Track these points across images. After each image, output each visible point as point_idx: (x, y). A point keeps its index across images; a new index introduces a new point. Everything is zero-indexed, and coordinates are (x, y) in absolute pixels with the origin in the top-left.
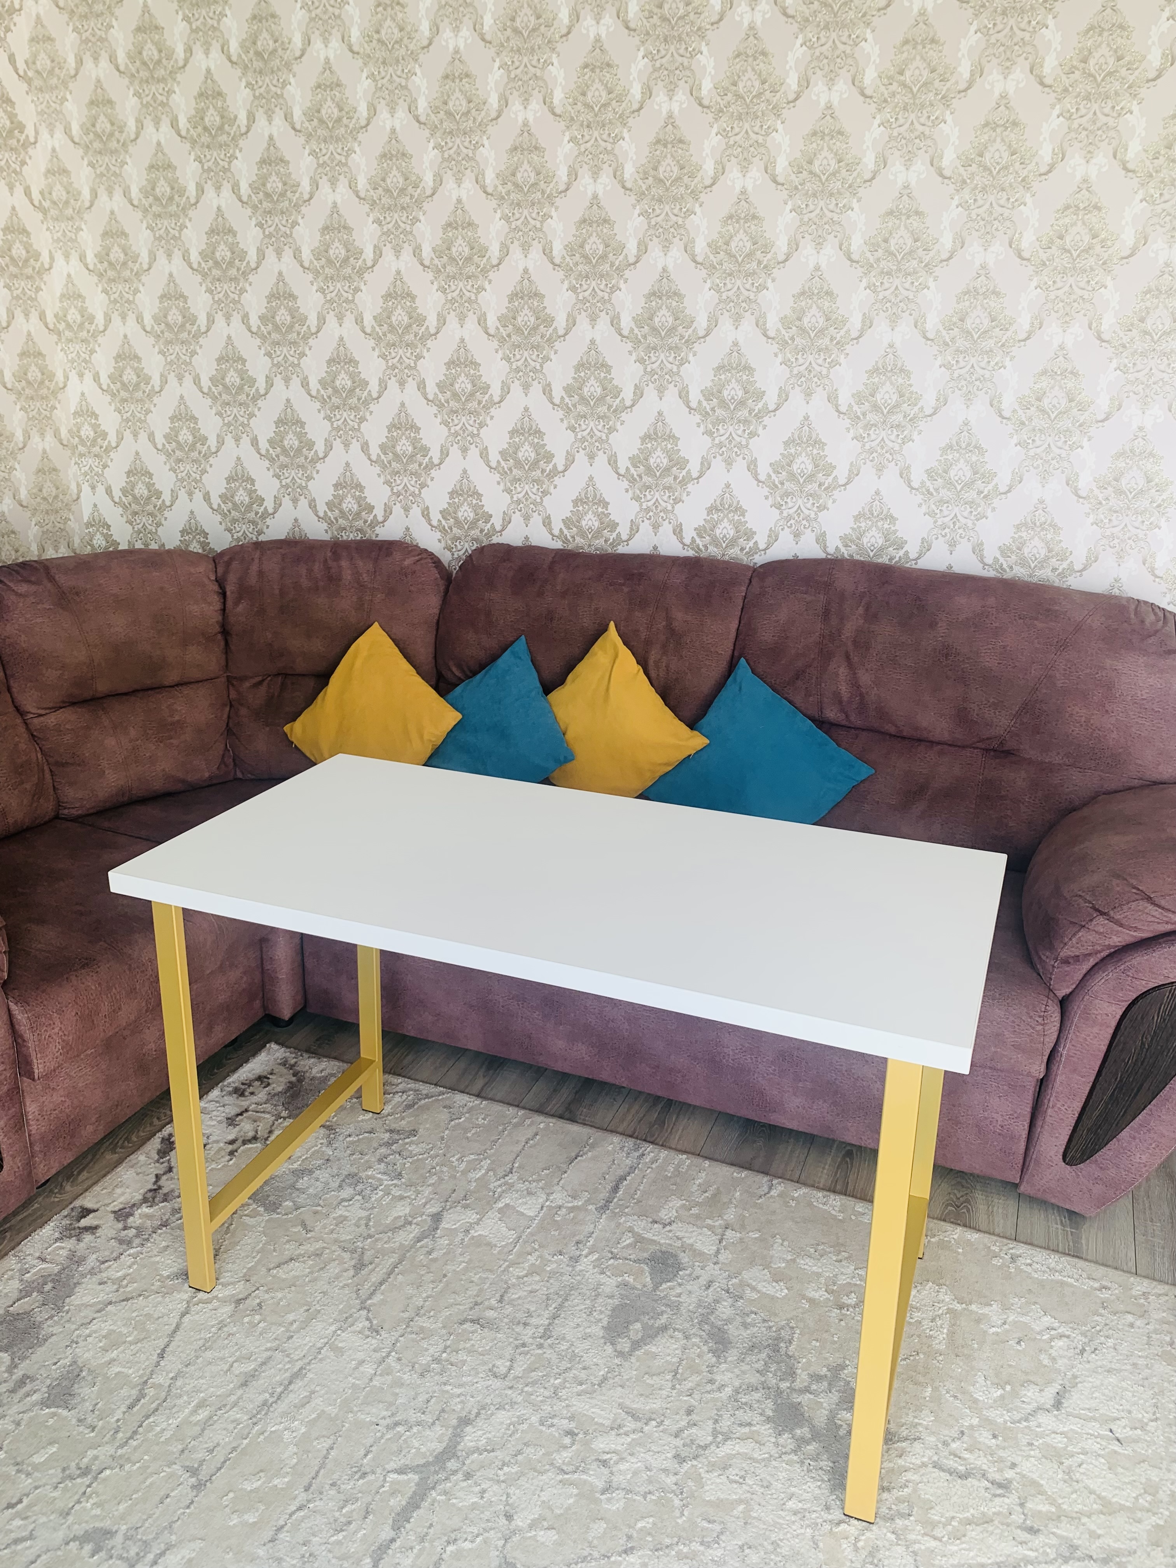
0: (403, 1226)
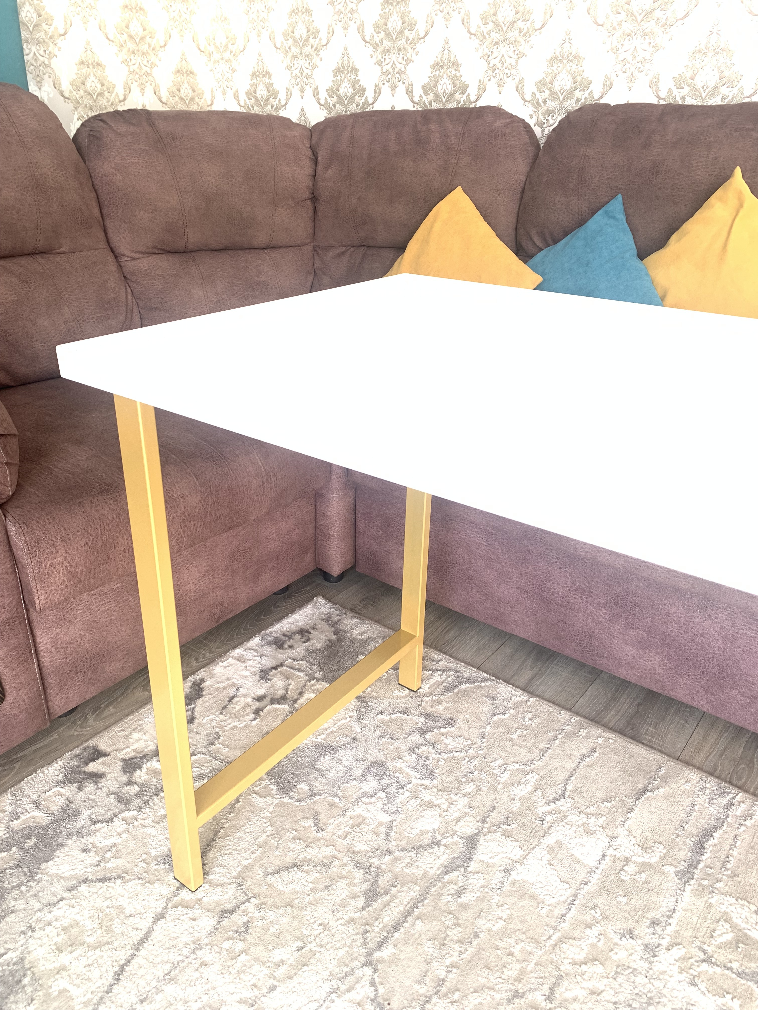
0: (430, 846)
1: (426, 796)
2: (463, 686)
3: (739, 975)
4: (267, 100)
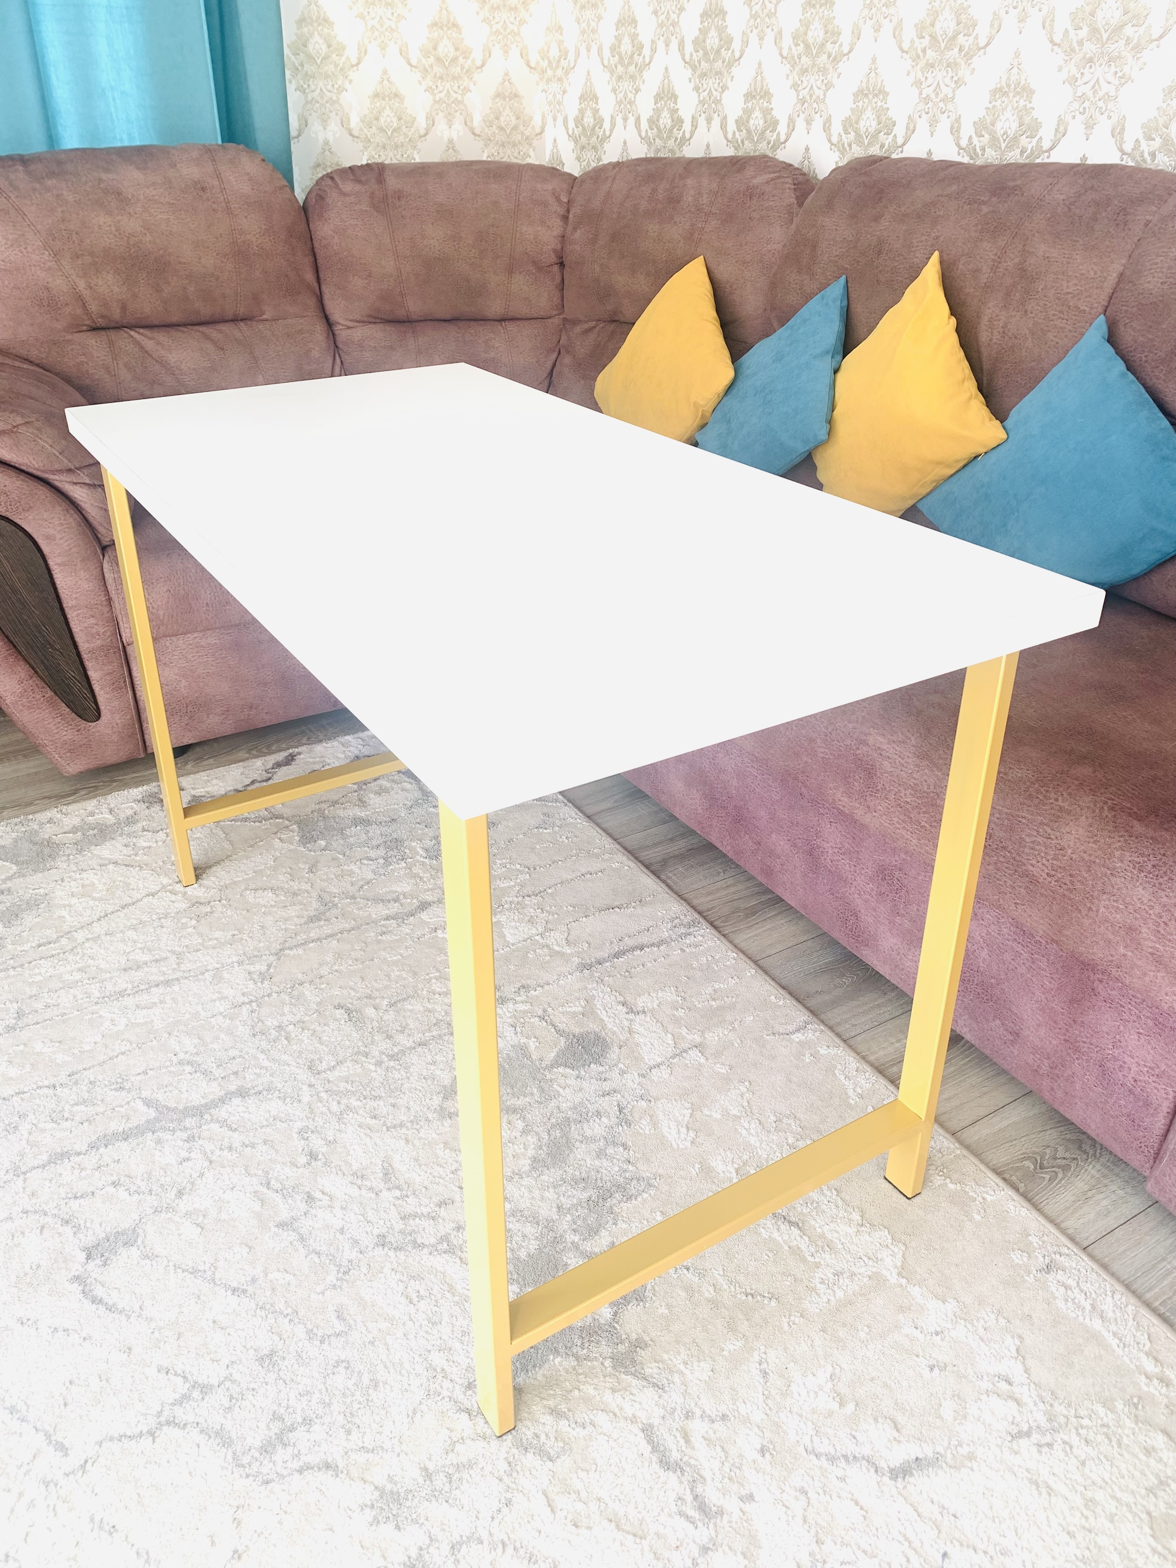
0: (389, 901)
3: (558, 1031)
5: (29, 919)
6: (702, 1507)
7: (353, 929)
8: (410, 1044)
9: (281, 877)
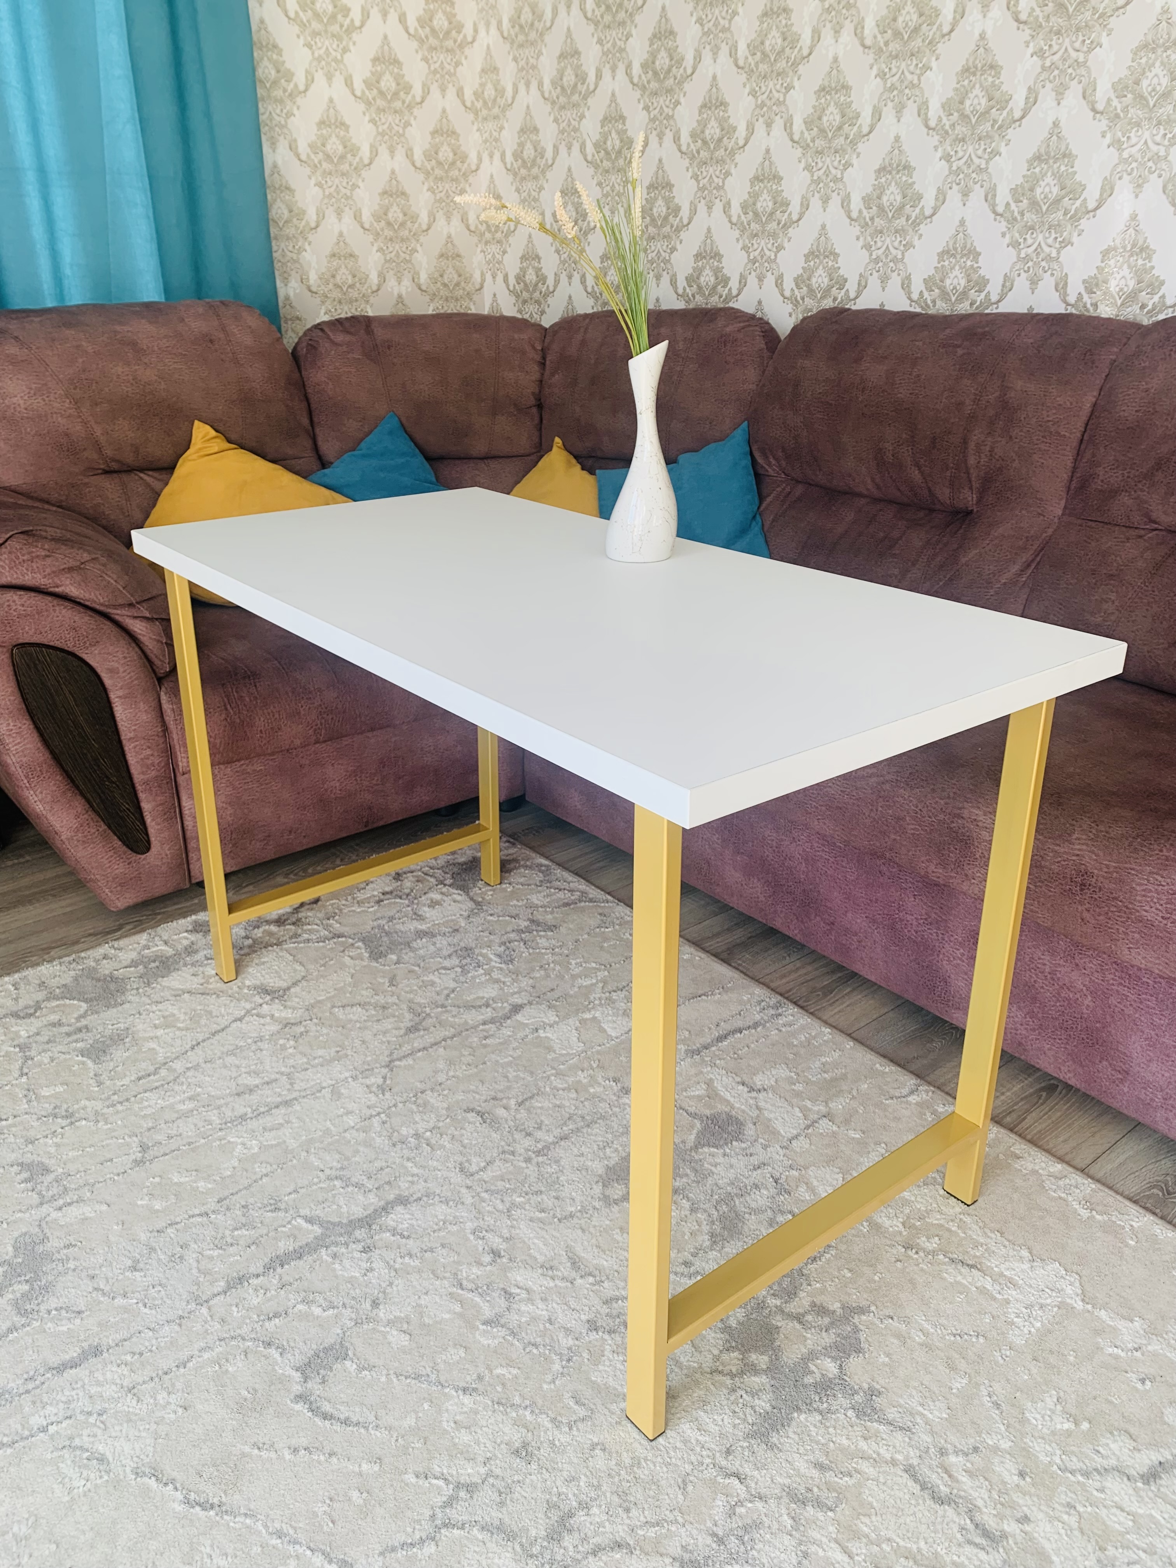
0: (480, 1007)
1: (495, 975)
2: (583, 904)
3: (690, 1114)
4: (536, 285)
5: (118, 1054)
6: (986, 1534)
7: (454, 1036)
8: (551, 1139)
9: (364, 992)
